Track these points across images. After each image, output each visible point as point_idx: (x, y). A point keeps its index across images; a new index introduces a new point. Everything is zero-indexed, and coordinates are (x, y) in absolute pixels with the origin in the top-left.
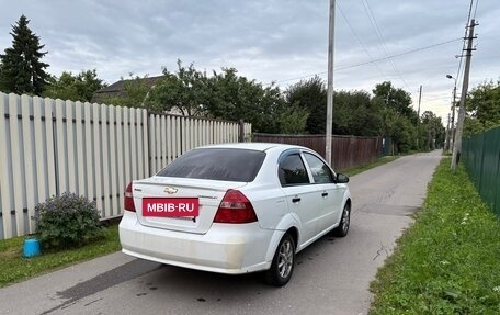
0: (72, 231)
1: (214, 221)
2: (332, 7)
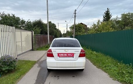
0: (12, 67)
1: (79, 57)
2: (47, 1)
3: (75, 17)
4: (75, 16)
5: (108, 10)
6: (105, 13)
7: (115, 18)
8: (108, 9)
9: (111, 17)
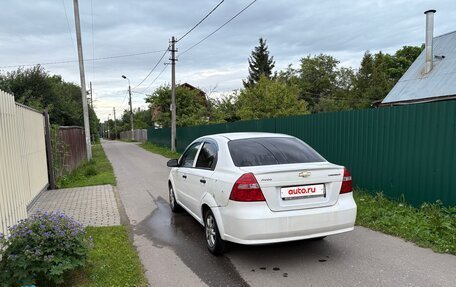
1: (341, 193)
3: (173, 64)
4: (173, 60)
5: (262, 46)
6: (253, 53)
7: (285, 71)
8: (261, 40)
9: (273, 66)
